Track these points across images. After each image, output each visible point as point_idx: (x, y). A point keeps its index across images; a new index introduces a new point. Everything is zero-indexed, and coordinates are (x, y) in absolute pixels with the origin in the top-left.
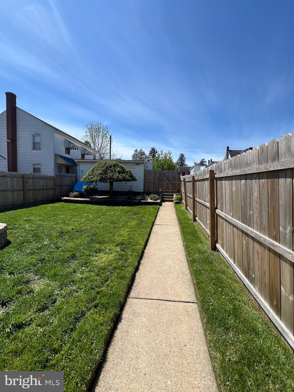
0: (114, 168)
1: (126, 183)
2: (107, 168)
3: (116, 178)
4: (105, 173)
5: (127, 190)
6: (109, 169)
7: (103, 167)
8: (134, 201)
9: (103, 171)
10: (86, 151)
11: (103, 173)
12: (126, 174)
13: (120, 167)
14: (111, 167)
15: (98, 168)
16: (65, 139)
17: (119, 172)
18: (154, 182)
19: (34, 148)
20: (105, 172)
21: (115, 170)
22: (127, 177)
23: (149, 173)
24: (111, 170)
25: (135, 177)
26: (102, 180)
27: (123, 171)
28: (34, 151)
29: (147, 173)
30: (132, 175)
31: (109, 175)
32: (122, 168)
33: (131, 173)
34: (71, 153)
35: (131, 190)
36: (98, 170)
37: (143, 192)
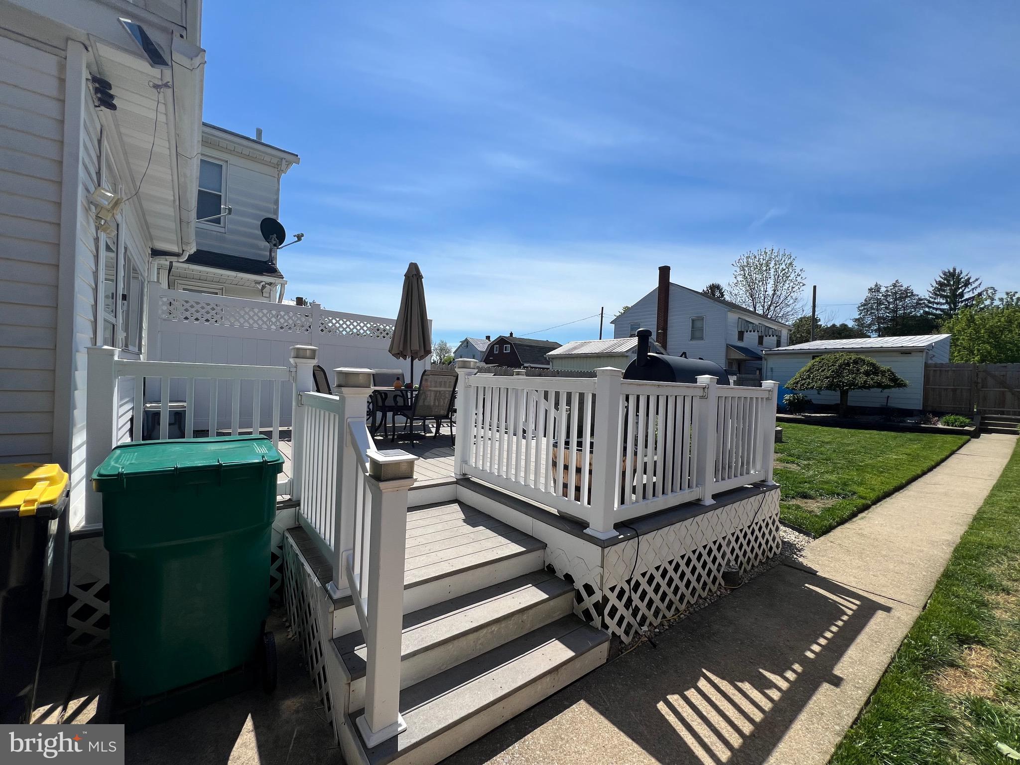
0: (854, 367)
1: (881, 392)
2: (840, 366)
3: (861, 383)
4: (838, 376)
5: (877, 405)
6: (844, 369)
7: (833, 365)
8: (901, 424)
9: (832, 372)
10: (770, 330)
11: (833, 375)
12: (883, 376)
13: (868, 363)
14: (848, 364)
15: (822, 367)
16: (739, 318)
17: (867, 373)
18: (954, 390)
19: (693, 338)
20: (838, 373)
21: (858, 370)
22: (885, 381)
23: (938, 372)
24: (848, 371)
25: (902, 381)
26: (830, 387)
27: (875, 370)
28: (693, 342)
29: (932, 371)
30: (895, 376)
31: (847, 377)
32: (873, 365)
33: (892, 373)
34: (745, 338)
35: (887, 405)
36: (823, 371)
37: (921, 409)
